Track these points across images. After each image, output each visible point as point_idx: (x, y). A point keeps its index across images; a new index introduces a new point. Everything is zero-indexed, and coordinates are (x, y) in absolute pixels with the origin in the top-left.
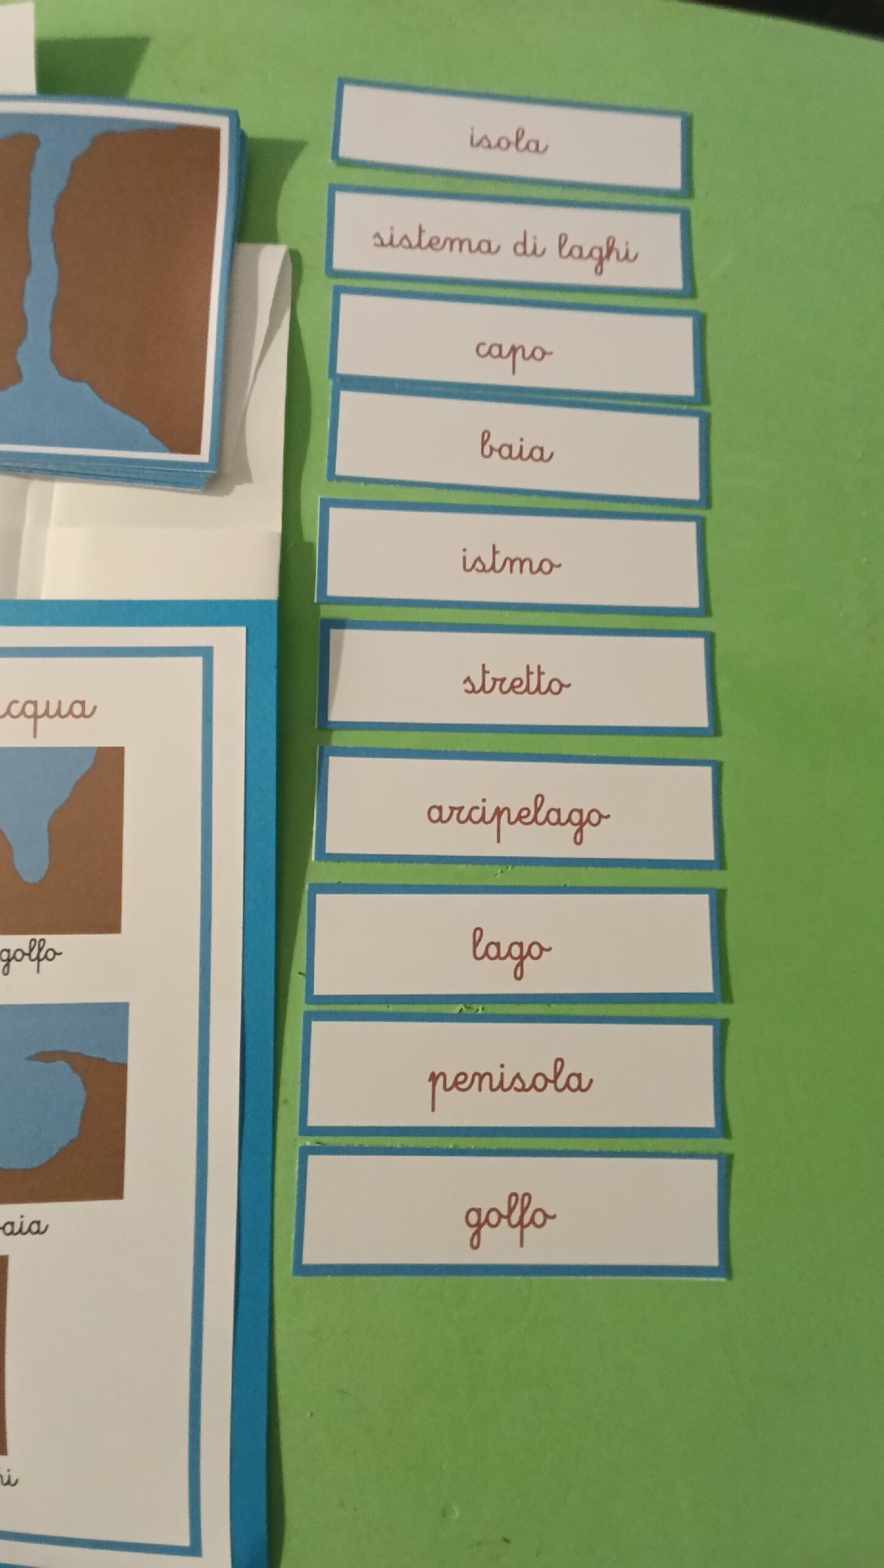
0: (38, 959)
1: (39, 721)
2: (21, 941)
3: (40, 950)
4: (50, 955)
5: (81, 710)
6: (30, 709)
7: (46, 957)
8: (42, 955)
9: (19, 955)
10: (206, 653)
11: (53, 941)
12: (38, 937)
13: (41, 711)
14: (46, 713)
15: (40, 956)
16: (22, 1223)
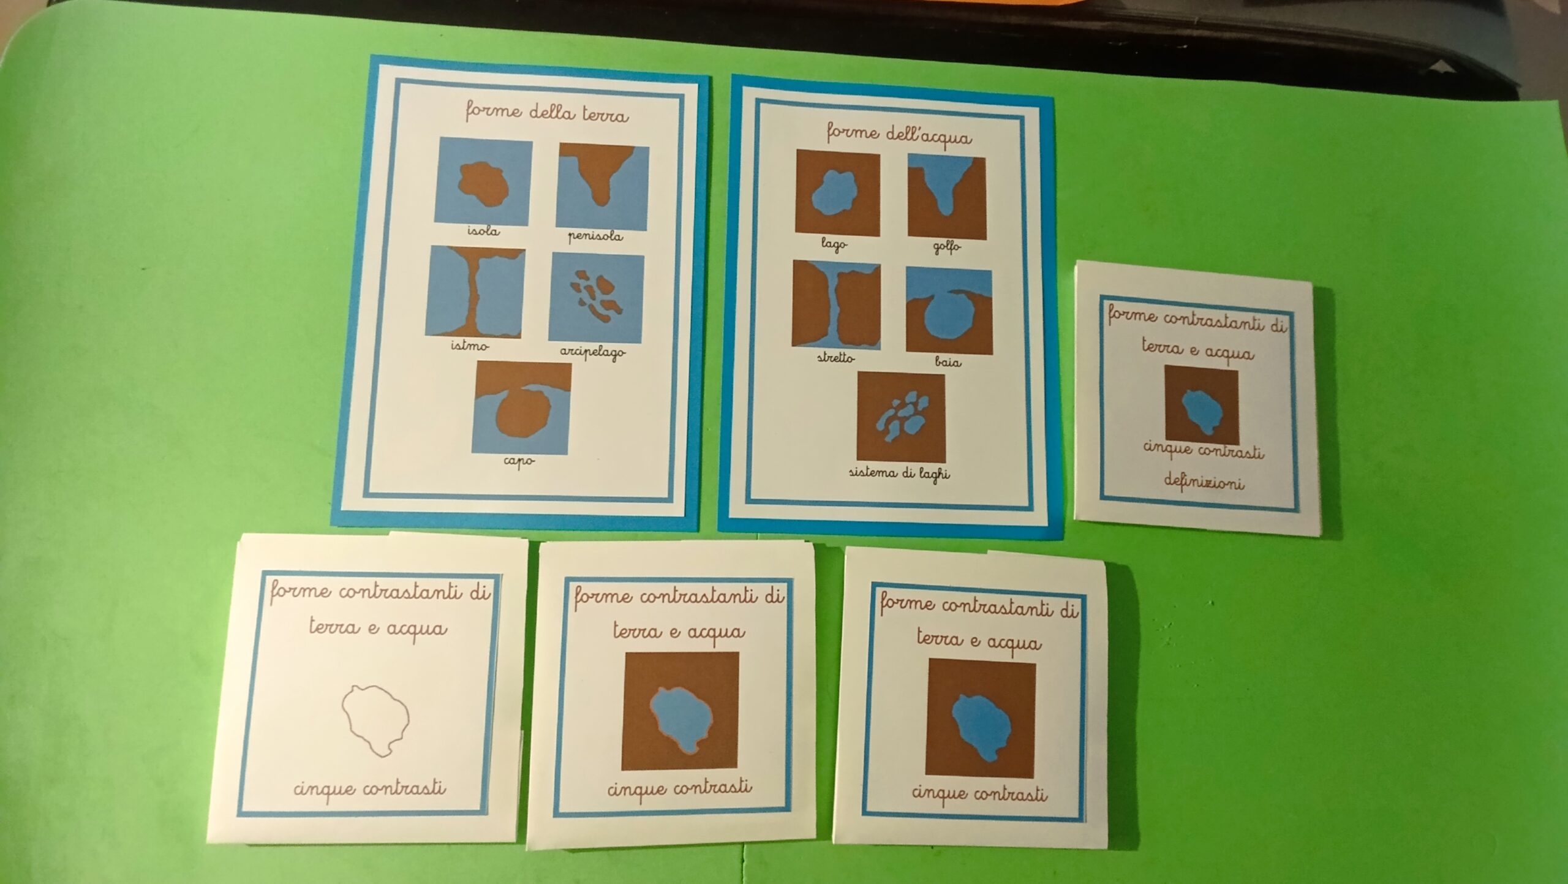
0: (951, 249)
1: (947, 144)
2: (943, 241)
3: (952, 245)
4: (956, 247)
5: (965, 140)
6: (942, 138)
7: (954, 248)
8: (953, 247)
9: (942, 247)
10: (1022, 119)
11: (957, 241)
12: (950, 239)
13: (947, 140)
14: (950, 140)
15: (952, 248)
16: (950, 362)
